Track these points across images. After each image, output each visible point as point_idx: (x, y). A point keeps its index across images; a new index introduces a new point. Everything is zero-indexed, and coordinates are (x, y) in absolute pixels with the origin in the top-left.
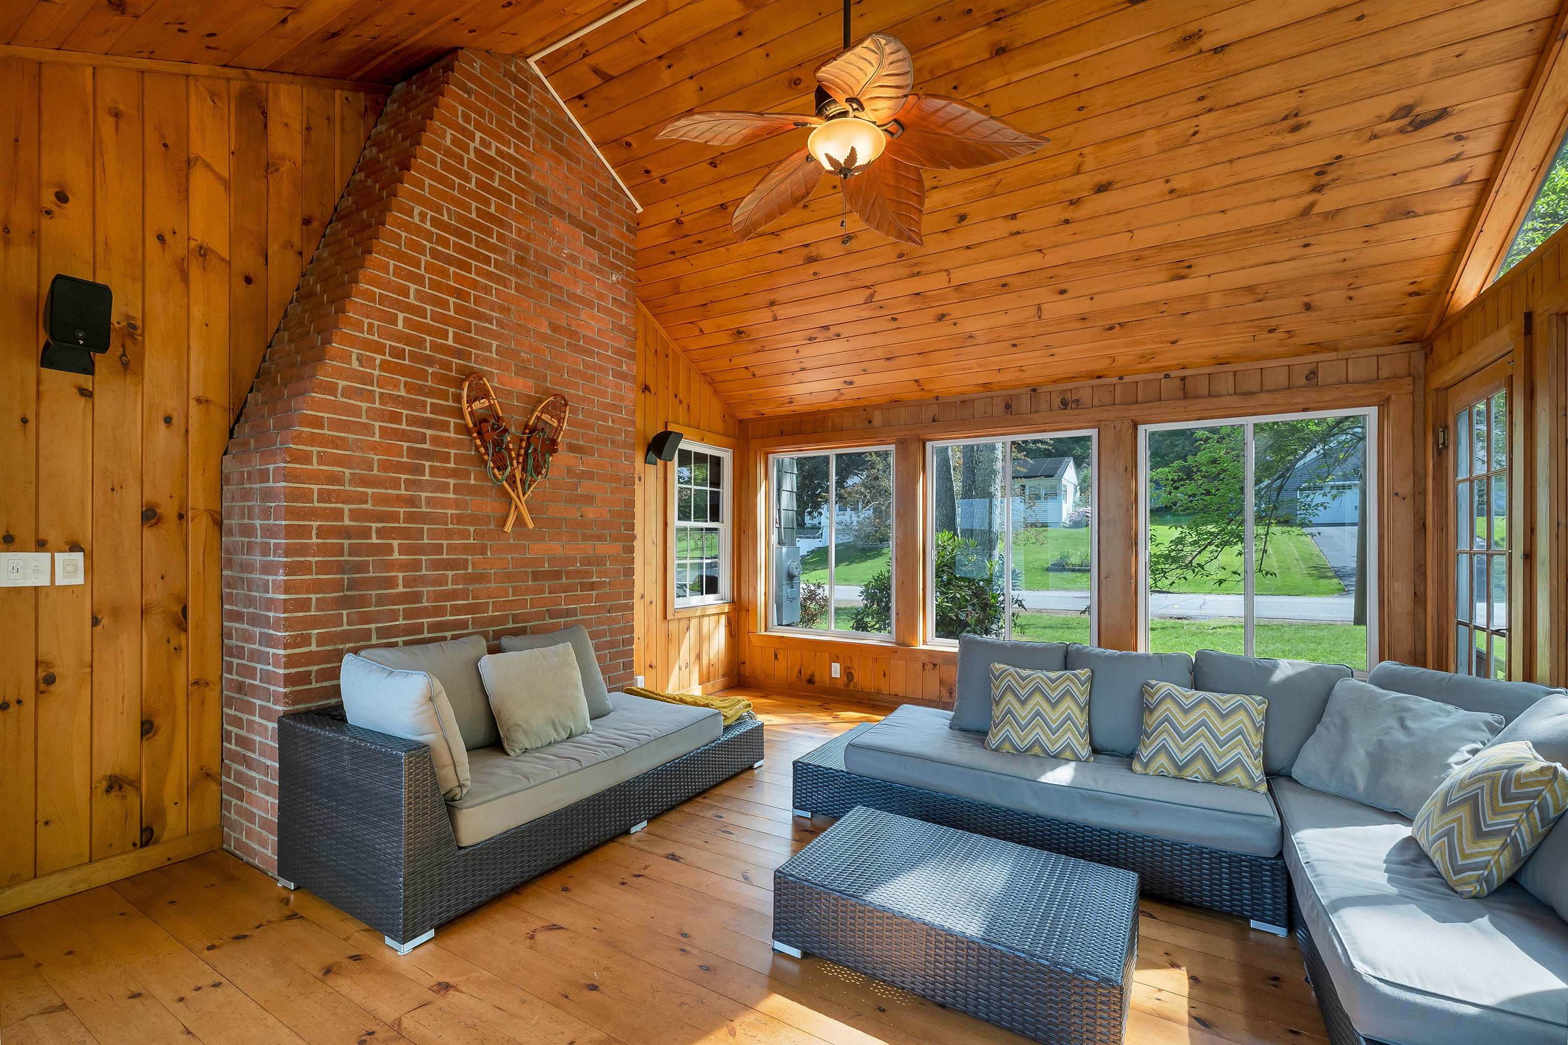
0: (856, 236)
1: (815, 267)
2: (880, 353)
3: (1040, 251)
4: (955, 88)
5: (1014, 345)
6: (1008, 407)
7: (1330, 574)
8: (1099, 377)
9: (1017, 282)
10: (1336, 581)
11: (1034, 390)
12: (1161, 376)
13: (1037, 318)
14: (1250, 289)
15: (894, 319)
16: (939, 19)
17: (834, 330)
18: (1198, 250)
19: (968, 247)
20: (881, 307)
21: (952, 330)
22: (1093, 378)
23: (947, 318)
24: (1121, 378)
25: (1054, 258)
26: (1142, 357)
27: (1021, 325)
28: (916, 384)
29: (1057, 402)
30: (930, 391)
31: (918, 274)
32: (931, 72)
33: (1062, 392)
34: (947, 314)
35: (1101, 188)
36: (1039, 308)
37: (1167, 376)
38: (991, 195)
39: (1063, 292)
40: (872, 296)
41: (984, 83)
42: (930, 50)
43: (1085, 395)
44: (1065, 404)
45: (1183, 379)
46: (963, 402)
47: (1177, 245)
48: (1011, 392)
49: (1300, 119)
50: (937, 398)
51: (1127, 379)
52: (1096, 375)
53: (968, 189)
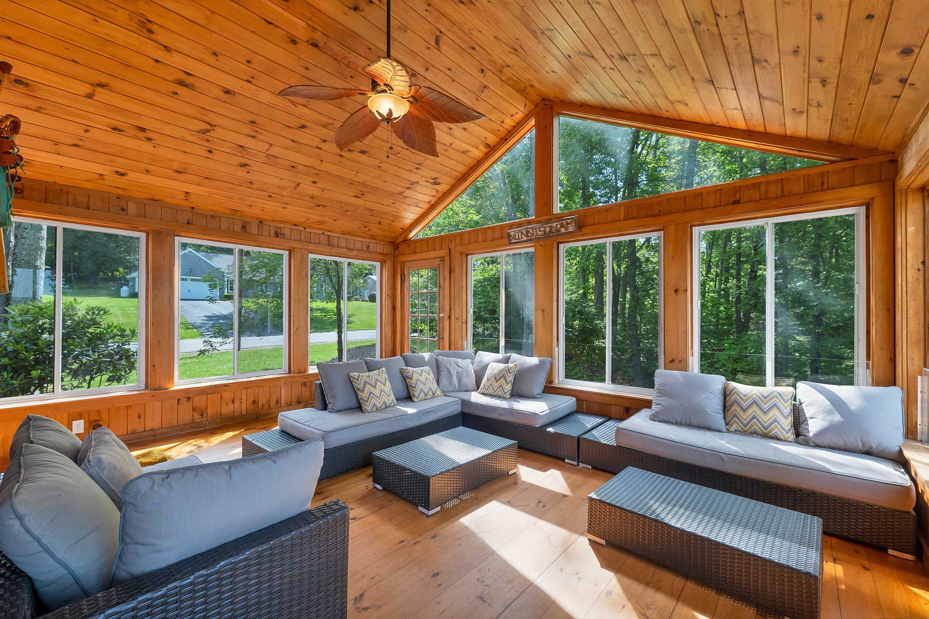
0: (234, 95)
1: (180, 90)
2: (175, 166)
3: (321, 161)
4: (351, 77)
5: (270, 196)
6: (244, 227)
7: (191, 327)
8: (295, 225)
9: (300, 168)
10: (195, 330)
11: (261, 222)
12: (321, 232)
13: (293, 189)
14: (371, 210)
15: (210, 151)
16: (370, 49)
17: (149, 134)
18: (370, 190)
19: (293, 141)
20: (208, 141)
21: (244, 175)
22: (292, 225)
23: (247, 167)
24: (305, 229)
25: (325, 166)
26: (320, 222)
27: (283, 188)
28: (185, 195)
29: (273, 233)
30: (191, 202)
31: (254, 137)
32: (349, 62)
33: (275, 227)
34: (249, 166)
35: (362, 152)
36: (299, 185)
37: (323, 233)
38: (325, 126)
39: (314, 182)
40: (208, 131)
41: (362, 85)
42: (351, 52)
43: (287, 232)
44: (277, 235)
45: (328, 236)
46: (213, 217)
47: (365, 185)
48: (246, 219)
49: (420, 167)
50: (193, 208)
51: (307, 230)
52: (295, 224)
53: (317, 117)
